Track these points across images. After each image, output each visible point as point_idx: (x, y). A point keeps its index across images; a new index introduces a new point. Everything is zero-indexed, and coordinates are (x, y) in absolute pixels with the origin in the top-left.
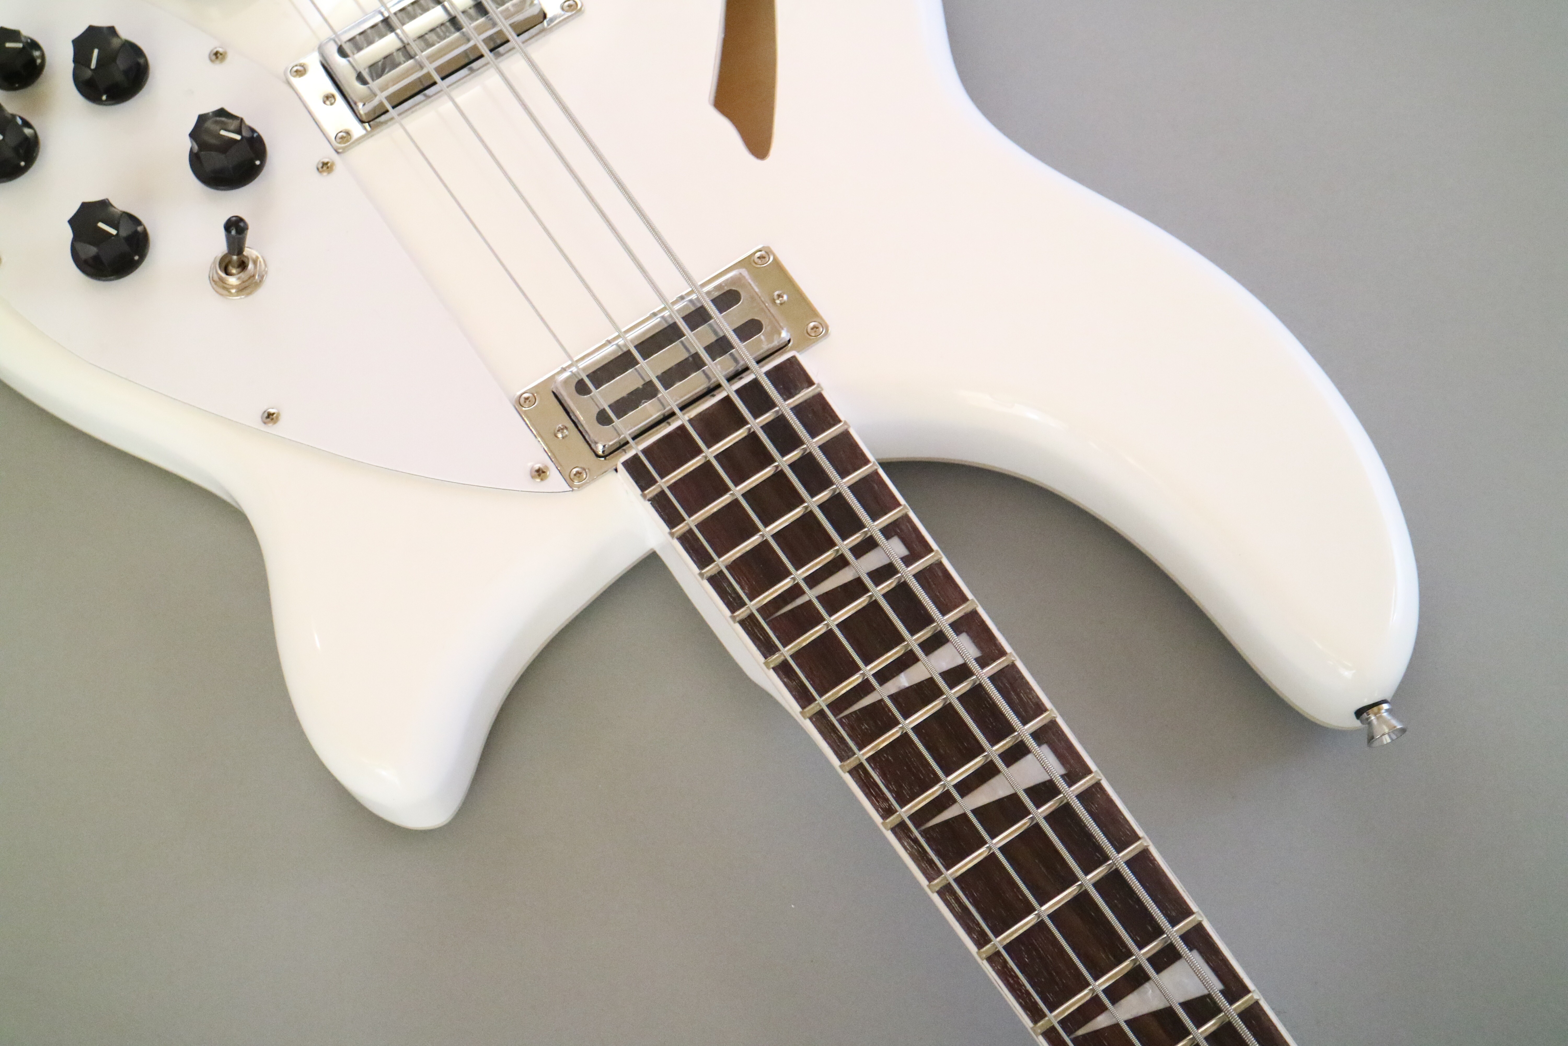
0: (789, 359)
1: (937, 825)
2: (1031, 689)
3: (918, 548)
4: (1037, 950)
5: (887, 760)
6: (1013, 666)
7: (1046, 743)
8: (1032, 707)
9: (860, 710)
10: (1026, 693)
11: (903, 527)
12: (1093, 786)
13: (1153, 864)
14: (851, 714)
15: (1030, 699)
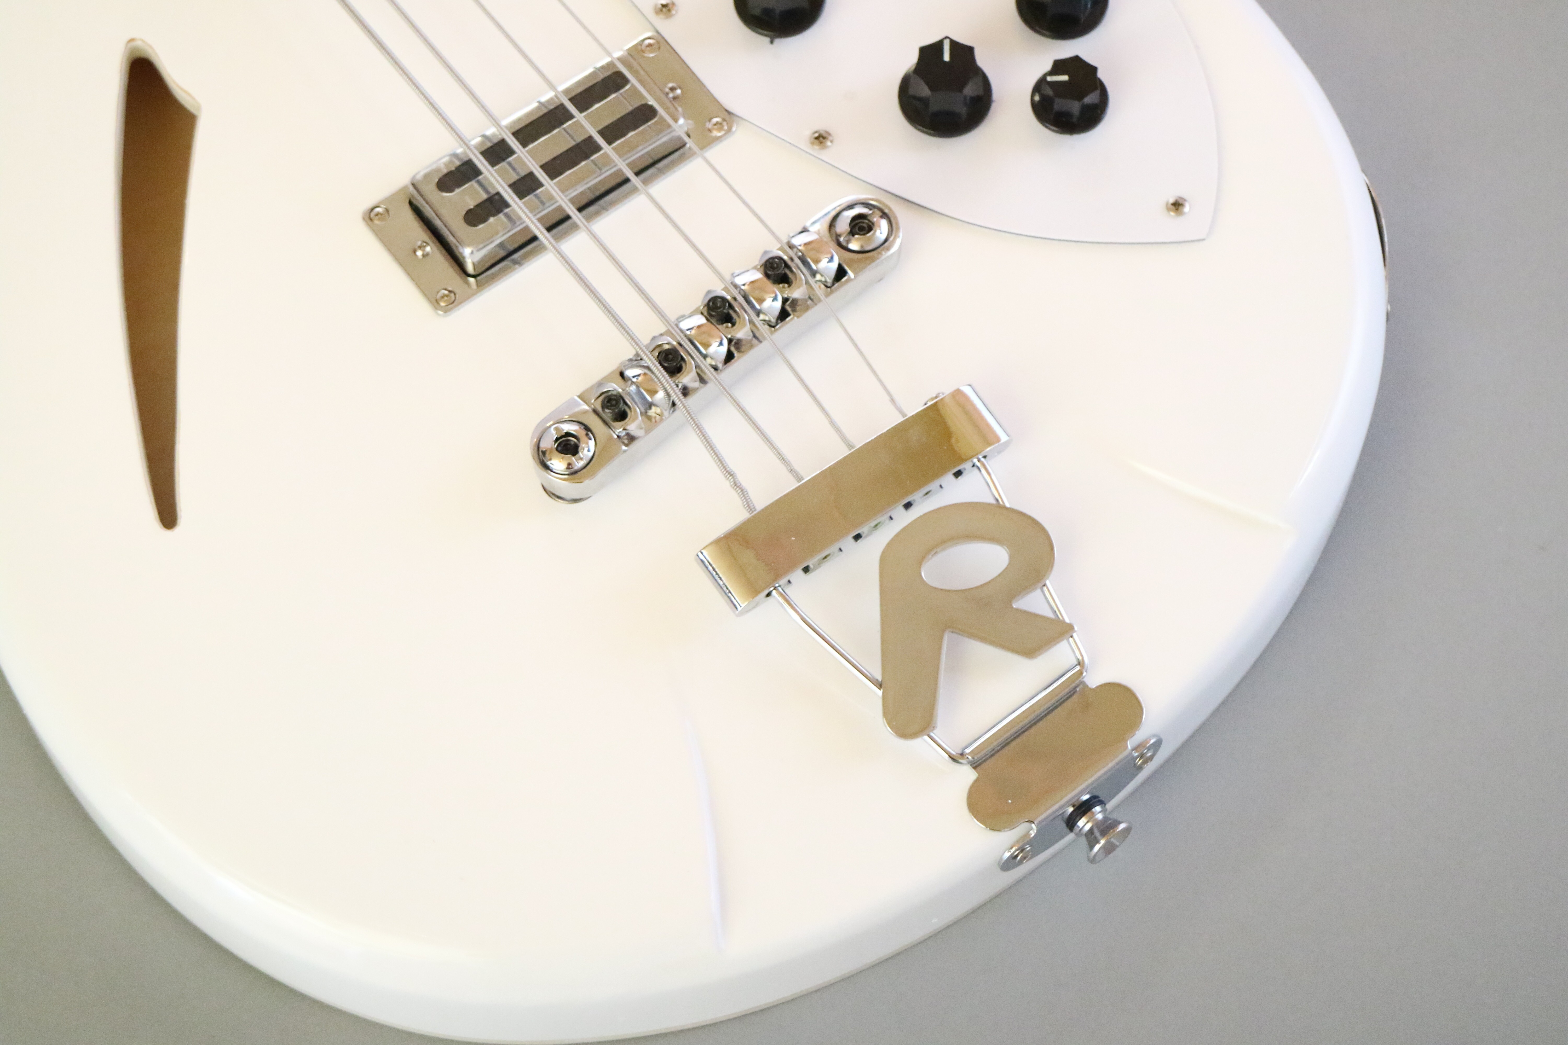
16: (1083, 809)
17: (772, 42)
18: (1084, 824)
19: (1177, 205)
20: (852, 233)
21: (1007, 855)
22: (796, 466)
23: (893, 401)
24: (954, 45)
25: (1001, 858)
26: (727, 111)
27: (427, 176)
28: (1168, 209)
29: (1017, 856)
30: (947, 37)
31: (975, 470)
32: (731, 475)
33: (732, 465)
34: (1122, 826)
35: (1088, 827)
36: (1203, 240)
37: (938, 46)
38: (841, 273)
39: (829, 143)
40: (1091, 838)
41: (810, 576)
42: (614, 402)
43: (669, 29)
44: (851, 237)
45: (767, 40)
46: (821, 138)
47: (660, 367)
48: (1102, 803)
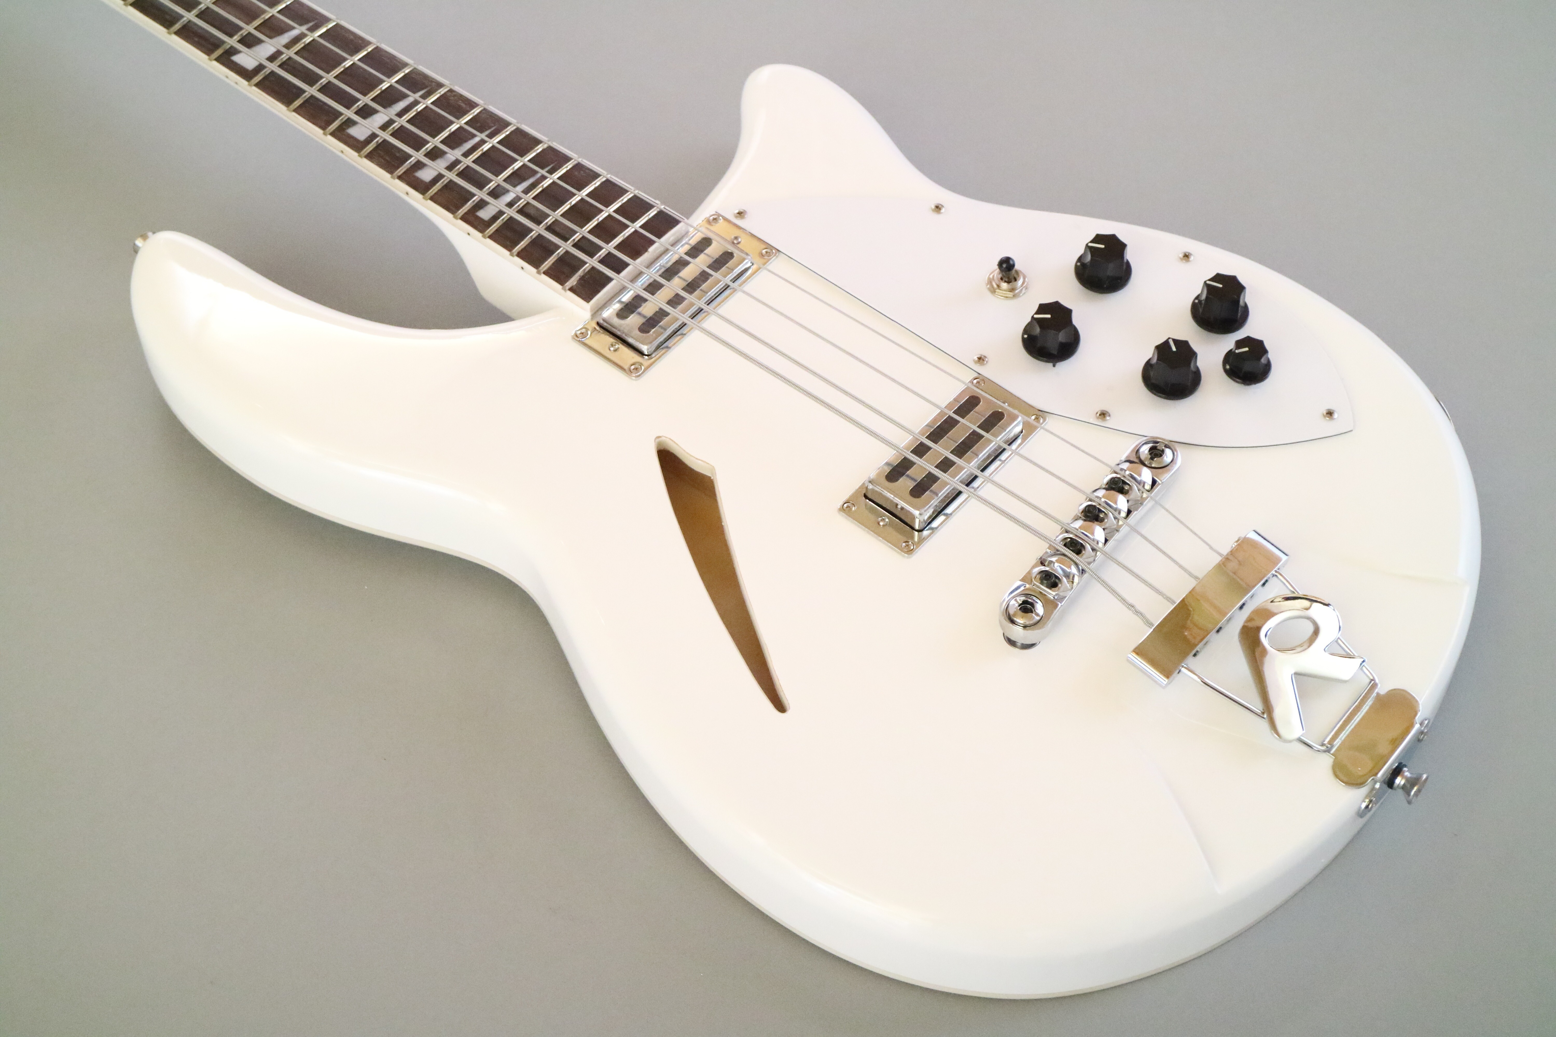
0: (591, 299)
10: (380, 162)
11: (483, 225)
12: (327, 127)
15: (376, 159)
16: (1397, 771)
17: (1054, 366)
18: (1399, 781)
19: (1330, 413)
20: (1152, 459)
21: (1364, 805)
22: (1169, 594)
23: (1211, 548)
24: (1176, 342)
25: (1360, 807)
26: (1039, 410)
27: (878, 475)
28: (1324, 416)
29: (1369, 805)
30: (1169, 338)
31: (1275, 577)
32: (1133, 607)
33: (1131, 600)
34: (1425, 776)
35: (1403, 782)
36: (1352, 431)
37: (1166, 343)
38: (1154, 482)
39: (1108, 418)
40: (1406, 789)
41: (1198, 657)
42: (1048, 577)
43: (986, 371)
44: (1152, 461)
45: (1051, 365)
46: (1103, 415)
47: (1070, 551)
48: (1405, 766)
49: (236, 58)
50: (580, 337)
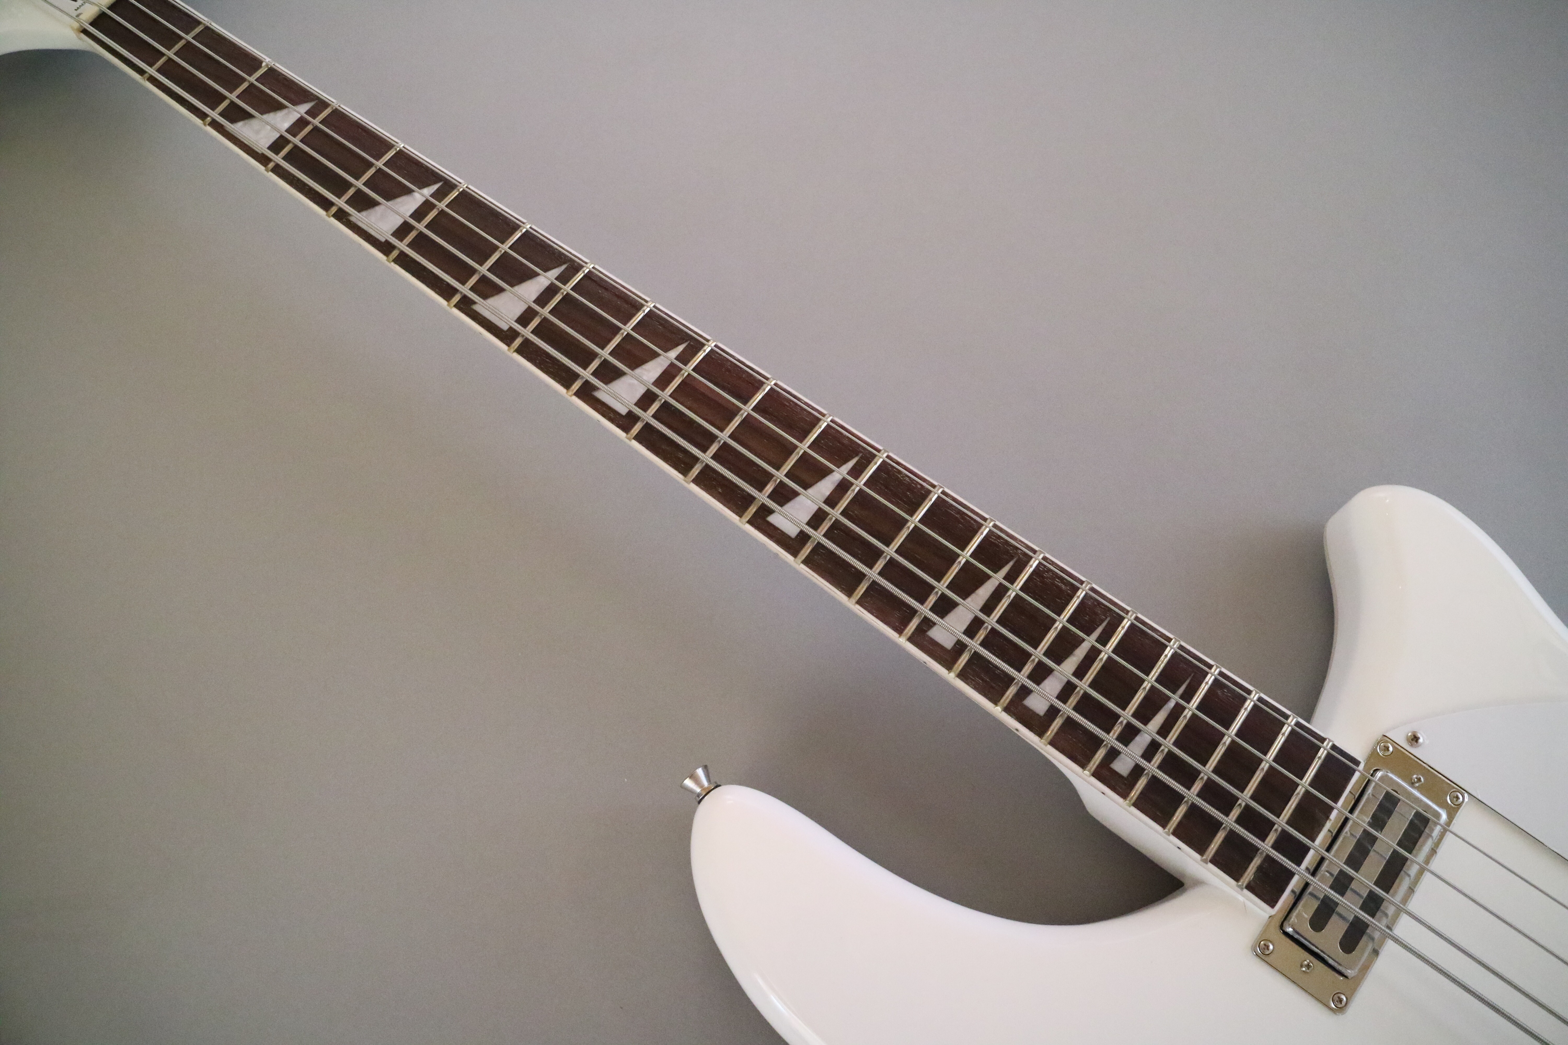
0: (1277, 902)
1: (1007, 563)
2: (976, 688)
3: (1105, 772)
4: (903, 501)
5: (1061, 599)
6: (995, 702)
7: (949, 651)
8: (970, 675)
9: (1095, 629)
10: (979, 684)
11: (1123, 786)
12: (904, 630)
13: (841, 588)
14: (1101, 624)
15: (973, 680)
49: (772, 519)
50: (1262, 951)
